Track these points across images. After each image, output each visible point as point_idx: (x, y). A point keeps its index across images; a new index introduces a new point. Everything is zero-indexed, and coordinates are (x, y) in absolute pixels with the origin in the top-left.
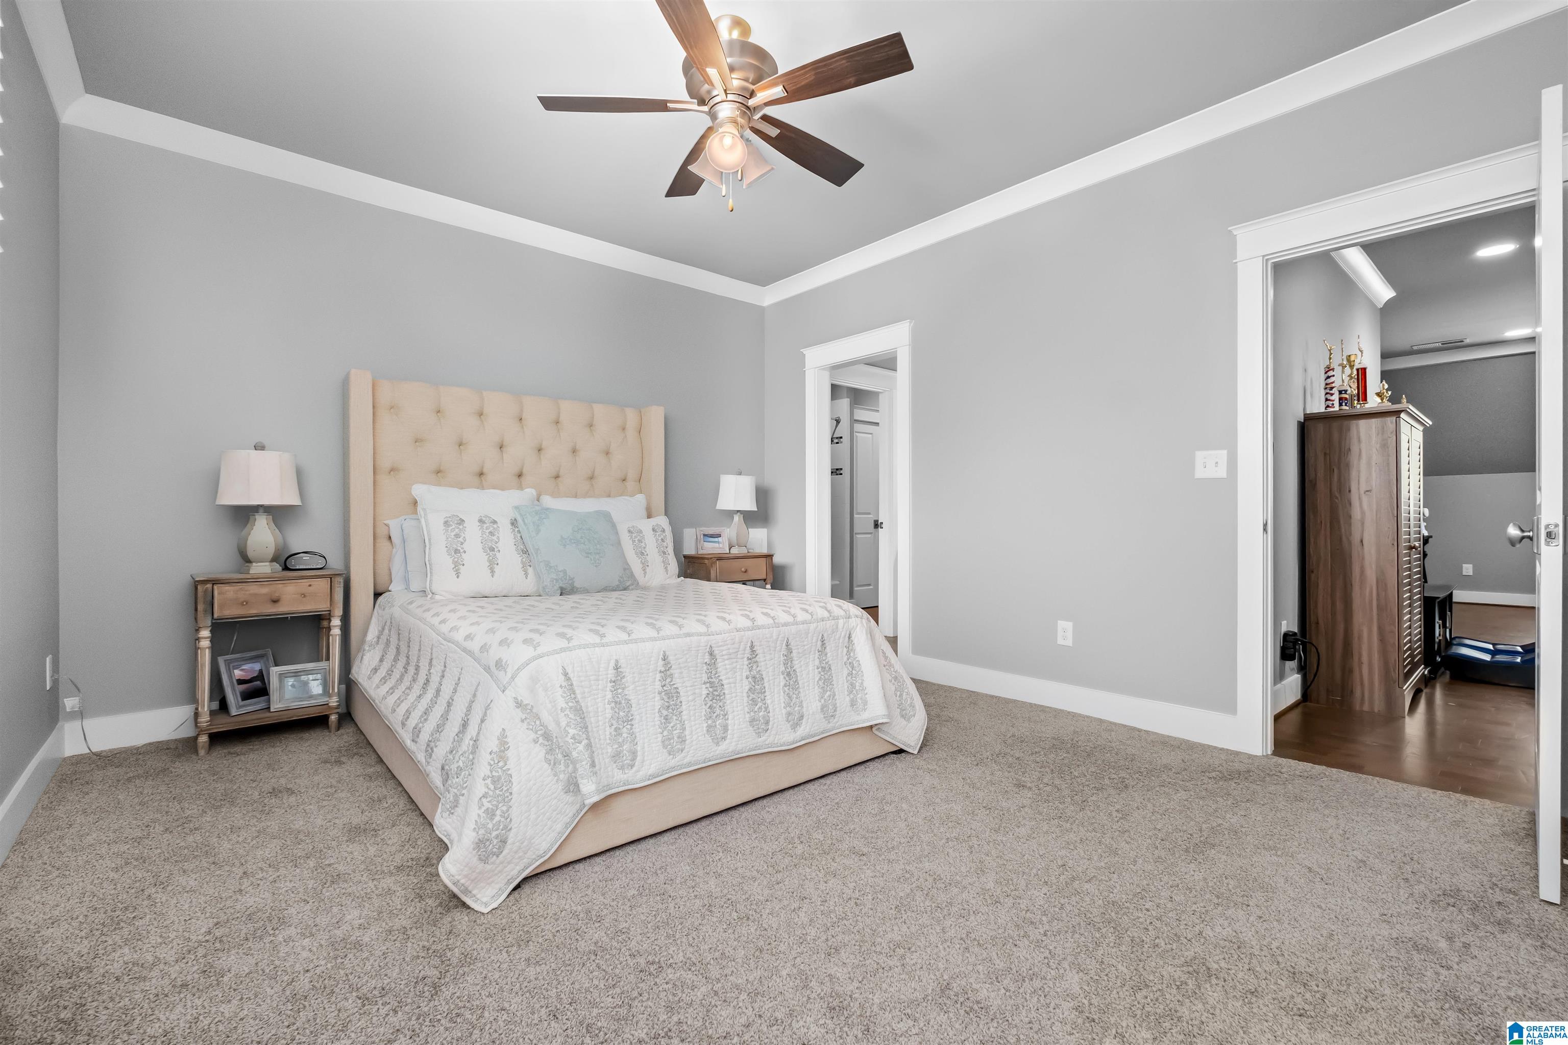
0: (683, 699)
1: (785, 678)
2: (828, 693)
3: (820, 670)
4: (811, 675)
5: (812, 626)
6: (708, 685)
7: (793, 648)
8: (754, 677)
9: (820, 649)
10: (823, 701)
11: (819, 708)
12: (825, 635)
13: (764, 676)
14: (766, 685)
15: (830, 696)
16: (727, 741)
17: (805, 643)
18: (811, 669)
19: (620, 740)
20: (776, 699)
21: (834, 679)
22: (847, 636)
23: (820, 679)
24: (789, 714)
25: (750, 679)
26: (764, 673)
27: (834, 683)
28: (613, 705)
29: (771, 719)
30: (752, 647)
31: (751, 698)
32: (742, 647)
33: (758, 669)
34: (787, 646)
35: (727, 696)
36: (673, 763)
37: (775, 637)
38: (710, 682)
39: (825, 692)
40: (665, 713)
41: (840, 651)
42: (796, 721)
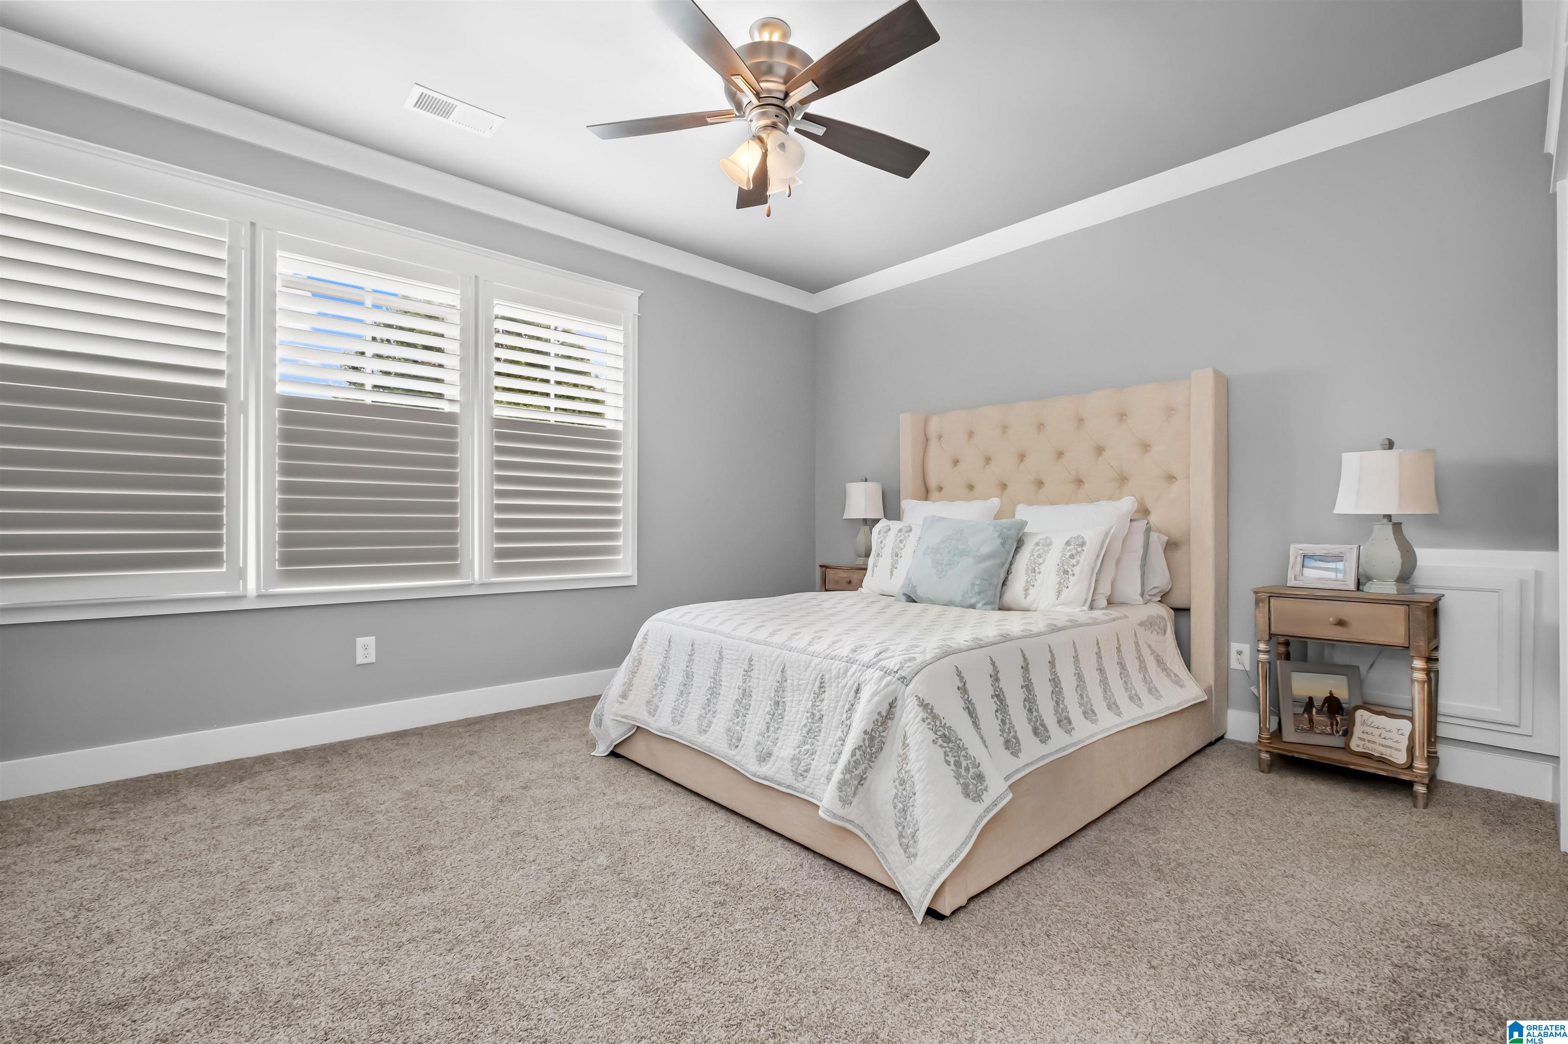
0: (694, 683)
1: (771, 705)
2: (808, 747)
3: (809, 714)
4: (799, 716)
5: (816, 661)
6: (712, 680)
7: (789, 678)
8: (745, 690)
9: (817, 691)
10: (797, 750)
11: (791, 756)
12: (827, 677)
13: (752, 694)
14: (752, 703)
15: (808, 751)
16: (707, 736)
17: (802, 677)
18: (801, 709)
19: (654, 693)
20: (756, 721)
21: (822, 734)
22: (854, 688)
23: (805, 725)
24: (759, 743)
25: (740, 691)
26: (754, 691)
27: (821, 738)
28: (661, 667)
29: (743, 738)
30: (751, 660)
31: (735, 708)
32: (743, 656)
33: (750, 684)
34: (782, 672)
35: (721, 698)
36: (672, 728)
37: (773, 658)
38: (714, 678)
39: (805, 743)
40: (682, 688)
41: (841, 703)
42: (764, 757)
